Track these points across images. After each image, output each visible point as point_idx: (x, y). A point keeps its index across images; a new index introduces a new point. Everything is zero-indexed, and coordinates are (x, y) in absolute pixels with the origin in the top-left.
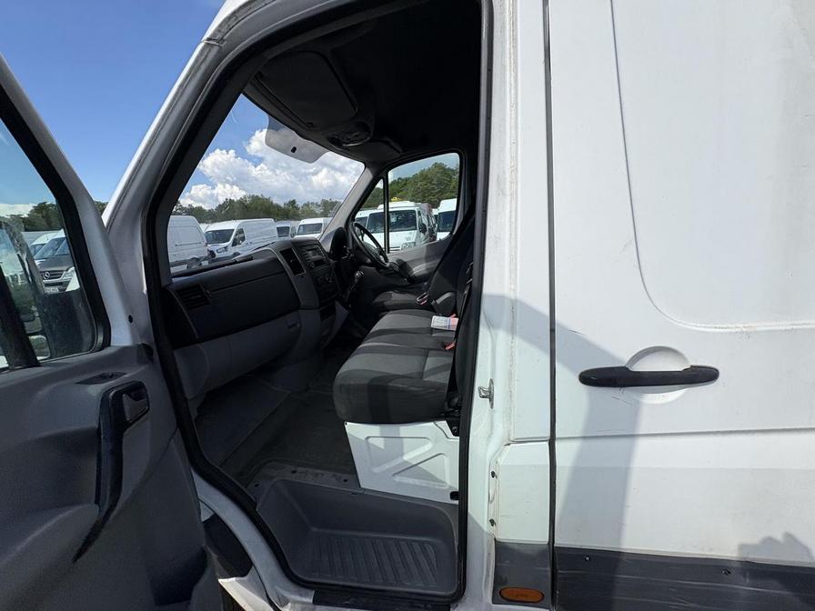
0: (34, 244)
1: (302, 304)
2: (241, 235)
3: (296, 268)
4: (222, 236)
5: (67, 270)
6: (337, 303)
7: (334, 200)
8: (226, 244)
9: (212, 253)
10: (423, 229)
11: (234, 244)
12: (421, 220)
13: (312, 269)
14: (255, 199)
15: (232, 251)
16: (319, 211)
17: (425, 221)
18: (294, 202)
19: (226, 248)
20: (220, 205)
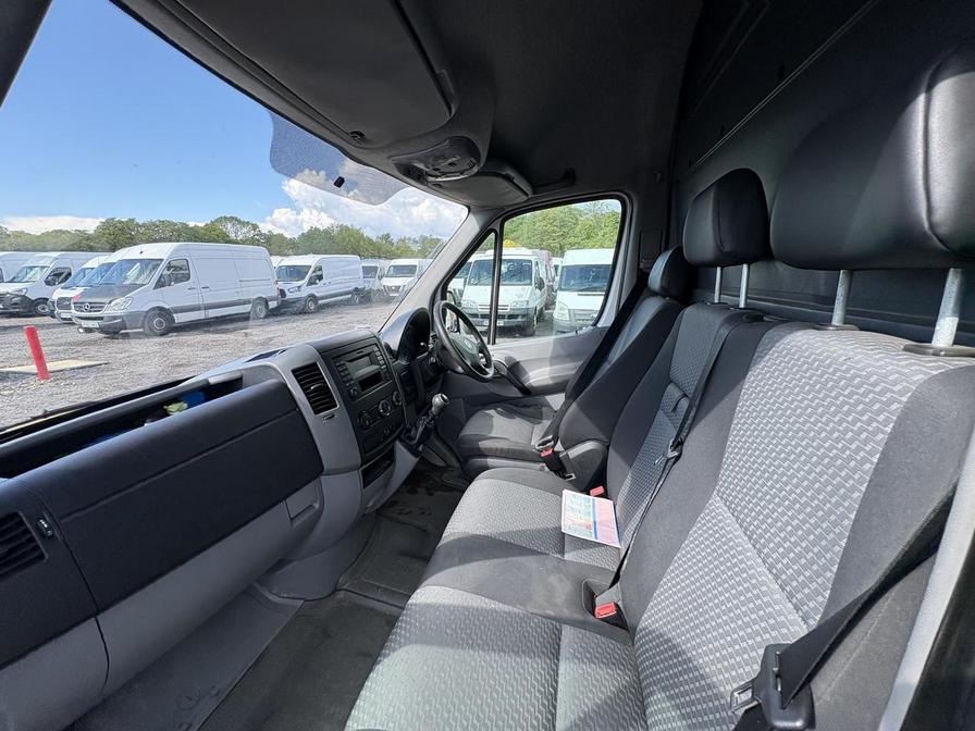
0: (85, 266)
1: (325, 467)
2: (319, 273)
3: (321, 401)
4: (297, 272)
5: (110, 303)
6: (399, 446)
7: (435, 237)
8: (300, 283)
9: (282, 293)
10: (540, 285)
11: (311, 283)
12: (538, 271)
13: (353, 398)
14: (344, 229)
15: (306, 291)
16: (416, 248)
17: (543, 275)
18: (388, 236)
19: (299, 287)
20: (303, 234)
